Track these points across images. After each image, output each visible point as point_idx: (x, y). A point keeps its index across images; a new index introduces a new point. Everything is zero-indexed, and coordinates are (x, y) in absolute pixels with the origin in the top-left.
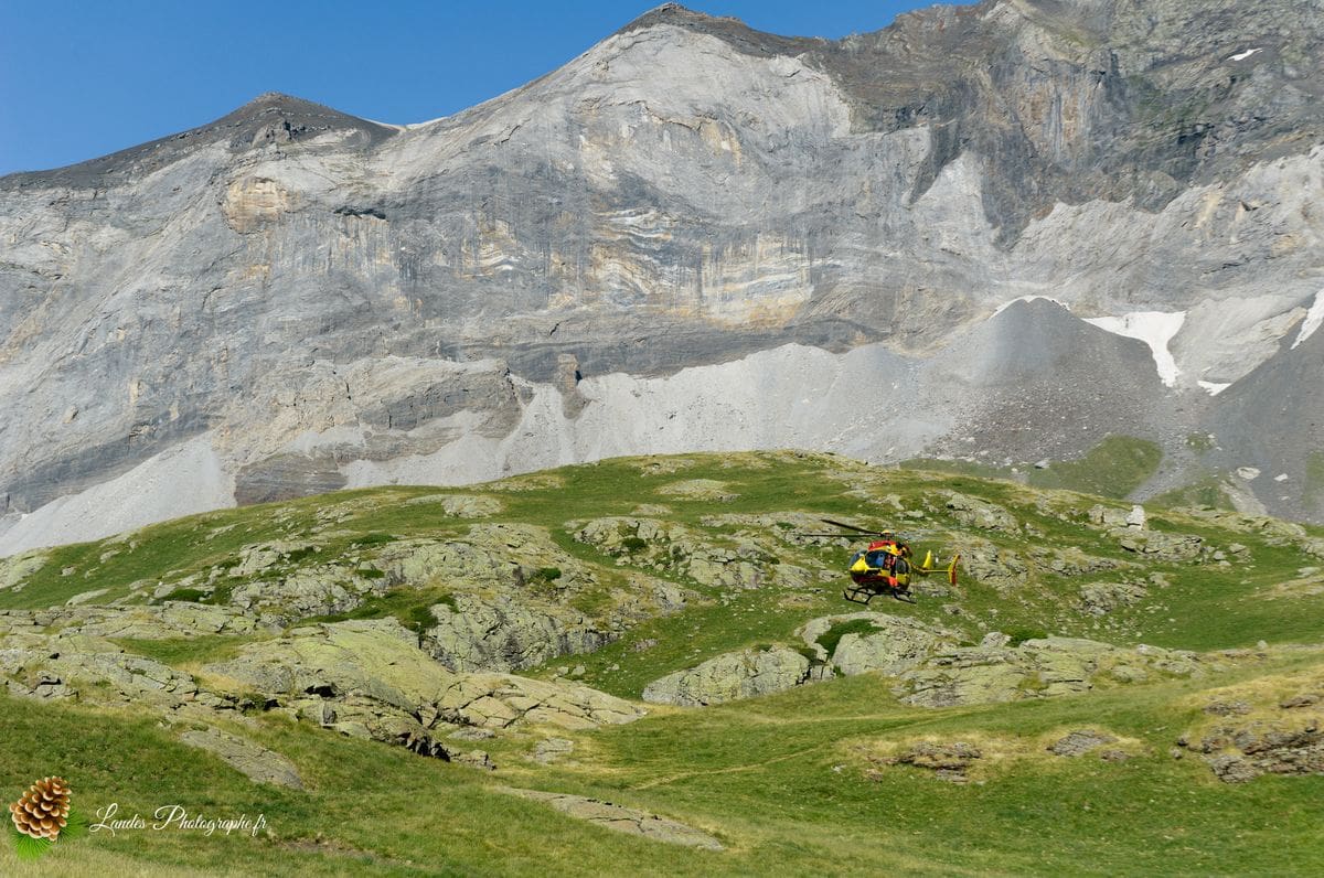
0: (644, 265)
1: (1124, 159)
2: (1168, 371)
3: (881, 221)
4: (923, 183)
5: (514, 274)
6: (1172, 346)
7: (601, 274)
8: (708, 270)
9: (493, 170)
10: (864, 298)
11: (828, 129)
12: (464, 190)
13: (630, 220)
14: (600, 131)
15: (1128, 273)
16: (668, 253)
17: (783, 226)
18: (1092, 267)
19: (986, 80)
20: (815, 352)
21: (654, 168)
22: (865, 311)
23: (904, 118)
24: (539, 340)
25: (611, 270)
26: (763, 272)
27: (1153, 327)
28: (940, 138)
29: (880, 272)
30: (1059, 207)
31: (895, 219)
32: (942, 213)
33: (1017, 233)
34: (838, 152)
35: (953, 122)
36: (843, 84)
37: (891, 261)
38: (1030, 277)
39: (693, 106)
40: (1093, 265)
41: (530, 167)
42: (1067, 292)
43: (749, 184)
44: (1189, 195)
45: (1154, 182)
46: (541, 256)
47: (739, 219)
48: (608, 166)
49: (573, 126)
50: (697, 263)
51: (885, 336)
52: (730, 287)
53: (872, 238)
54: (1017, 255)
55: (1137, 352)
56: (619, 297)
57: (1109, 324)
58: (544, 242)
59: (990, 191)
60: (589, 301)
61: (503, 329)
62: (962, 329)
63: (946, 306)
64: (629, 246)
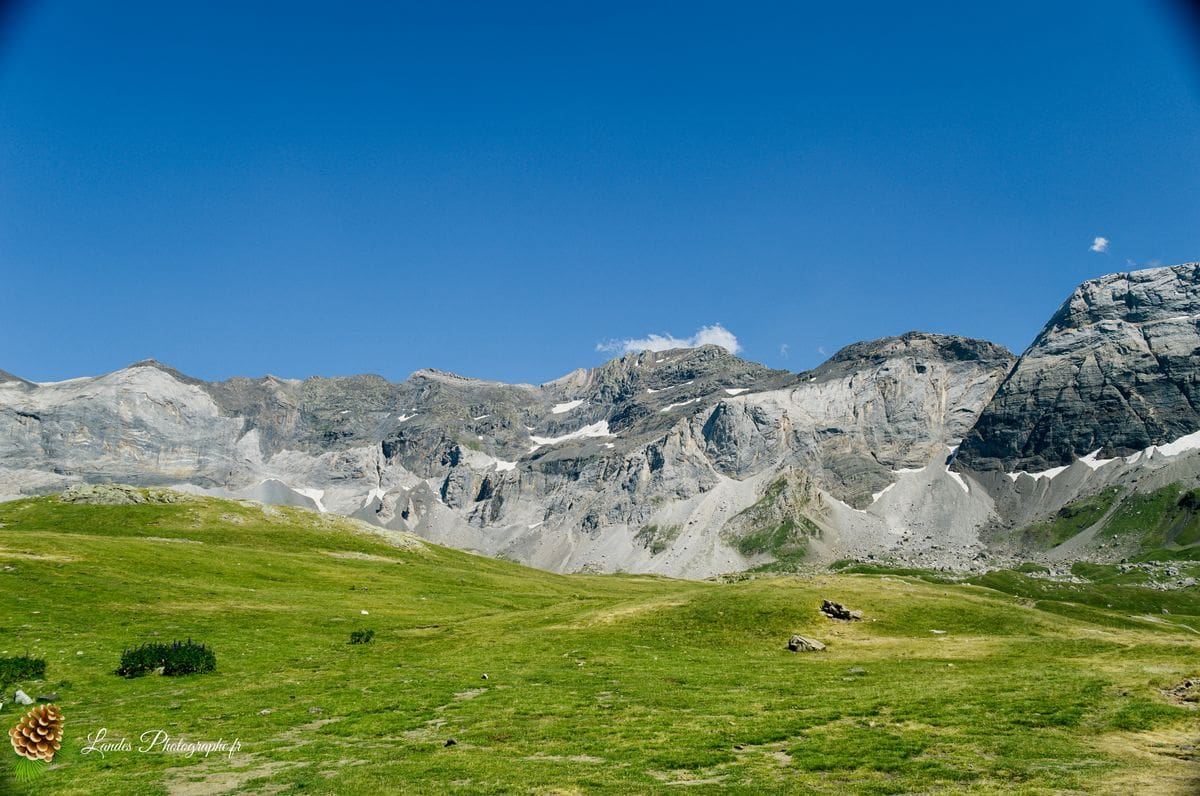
0: (138, 449)
1: (306, 438)
2: (322, 509)
3: (225, 447)
4: (241, 435)
5: (89, 446)
6: (321, 500)
7: (122, 451)
8: (162, 454)
9: (85, 408)
10: (217, 471)
11: (210, 413)
12: (73, 413)
13: (136, 433)
14: (130, 401)
15: (306, 476)
16: (149, 446)
17: (190, 444)
18: (295, 472)
19: (264, 406)
20: (197, 487)
21: (148, 417)
22: (217, 476)
23: (236, 413)
24: (96, 471)
25: (126, 450)
26: (182, 458)
27: (315, 494)
28: (248, 421)
29: (223, 464)
30: (284, 450)
31: (232, 447)
32: (246, 447)
33: (269, 457)
34: (211, 423)
35: (252, 418)
36: (215, 397)
37: (227, 461)
38: (274, 472)
39: (164, 397)
40: (293, 470)
41: (100, 409)
42: (286, 479)
43: (182, 428)
44: (328, 454)
45: (317, 447)
46: (100, 442)
47: (176, 439)
48: (130, 413)
49: (119, 398)
50: (158, 451)
51: (222, 486)
52: (169, 462)
53: (222, 452)
54: (269, 464)
55: (310, 502)
56: (127, 460)
57: (300, 491)
58: (102, 437)
59: (263, 443)
60: (115, 459)
61: (82, 466)
62: (250, 487)
63: (246, 478)
64: (133, 442)
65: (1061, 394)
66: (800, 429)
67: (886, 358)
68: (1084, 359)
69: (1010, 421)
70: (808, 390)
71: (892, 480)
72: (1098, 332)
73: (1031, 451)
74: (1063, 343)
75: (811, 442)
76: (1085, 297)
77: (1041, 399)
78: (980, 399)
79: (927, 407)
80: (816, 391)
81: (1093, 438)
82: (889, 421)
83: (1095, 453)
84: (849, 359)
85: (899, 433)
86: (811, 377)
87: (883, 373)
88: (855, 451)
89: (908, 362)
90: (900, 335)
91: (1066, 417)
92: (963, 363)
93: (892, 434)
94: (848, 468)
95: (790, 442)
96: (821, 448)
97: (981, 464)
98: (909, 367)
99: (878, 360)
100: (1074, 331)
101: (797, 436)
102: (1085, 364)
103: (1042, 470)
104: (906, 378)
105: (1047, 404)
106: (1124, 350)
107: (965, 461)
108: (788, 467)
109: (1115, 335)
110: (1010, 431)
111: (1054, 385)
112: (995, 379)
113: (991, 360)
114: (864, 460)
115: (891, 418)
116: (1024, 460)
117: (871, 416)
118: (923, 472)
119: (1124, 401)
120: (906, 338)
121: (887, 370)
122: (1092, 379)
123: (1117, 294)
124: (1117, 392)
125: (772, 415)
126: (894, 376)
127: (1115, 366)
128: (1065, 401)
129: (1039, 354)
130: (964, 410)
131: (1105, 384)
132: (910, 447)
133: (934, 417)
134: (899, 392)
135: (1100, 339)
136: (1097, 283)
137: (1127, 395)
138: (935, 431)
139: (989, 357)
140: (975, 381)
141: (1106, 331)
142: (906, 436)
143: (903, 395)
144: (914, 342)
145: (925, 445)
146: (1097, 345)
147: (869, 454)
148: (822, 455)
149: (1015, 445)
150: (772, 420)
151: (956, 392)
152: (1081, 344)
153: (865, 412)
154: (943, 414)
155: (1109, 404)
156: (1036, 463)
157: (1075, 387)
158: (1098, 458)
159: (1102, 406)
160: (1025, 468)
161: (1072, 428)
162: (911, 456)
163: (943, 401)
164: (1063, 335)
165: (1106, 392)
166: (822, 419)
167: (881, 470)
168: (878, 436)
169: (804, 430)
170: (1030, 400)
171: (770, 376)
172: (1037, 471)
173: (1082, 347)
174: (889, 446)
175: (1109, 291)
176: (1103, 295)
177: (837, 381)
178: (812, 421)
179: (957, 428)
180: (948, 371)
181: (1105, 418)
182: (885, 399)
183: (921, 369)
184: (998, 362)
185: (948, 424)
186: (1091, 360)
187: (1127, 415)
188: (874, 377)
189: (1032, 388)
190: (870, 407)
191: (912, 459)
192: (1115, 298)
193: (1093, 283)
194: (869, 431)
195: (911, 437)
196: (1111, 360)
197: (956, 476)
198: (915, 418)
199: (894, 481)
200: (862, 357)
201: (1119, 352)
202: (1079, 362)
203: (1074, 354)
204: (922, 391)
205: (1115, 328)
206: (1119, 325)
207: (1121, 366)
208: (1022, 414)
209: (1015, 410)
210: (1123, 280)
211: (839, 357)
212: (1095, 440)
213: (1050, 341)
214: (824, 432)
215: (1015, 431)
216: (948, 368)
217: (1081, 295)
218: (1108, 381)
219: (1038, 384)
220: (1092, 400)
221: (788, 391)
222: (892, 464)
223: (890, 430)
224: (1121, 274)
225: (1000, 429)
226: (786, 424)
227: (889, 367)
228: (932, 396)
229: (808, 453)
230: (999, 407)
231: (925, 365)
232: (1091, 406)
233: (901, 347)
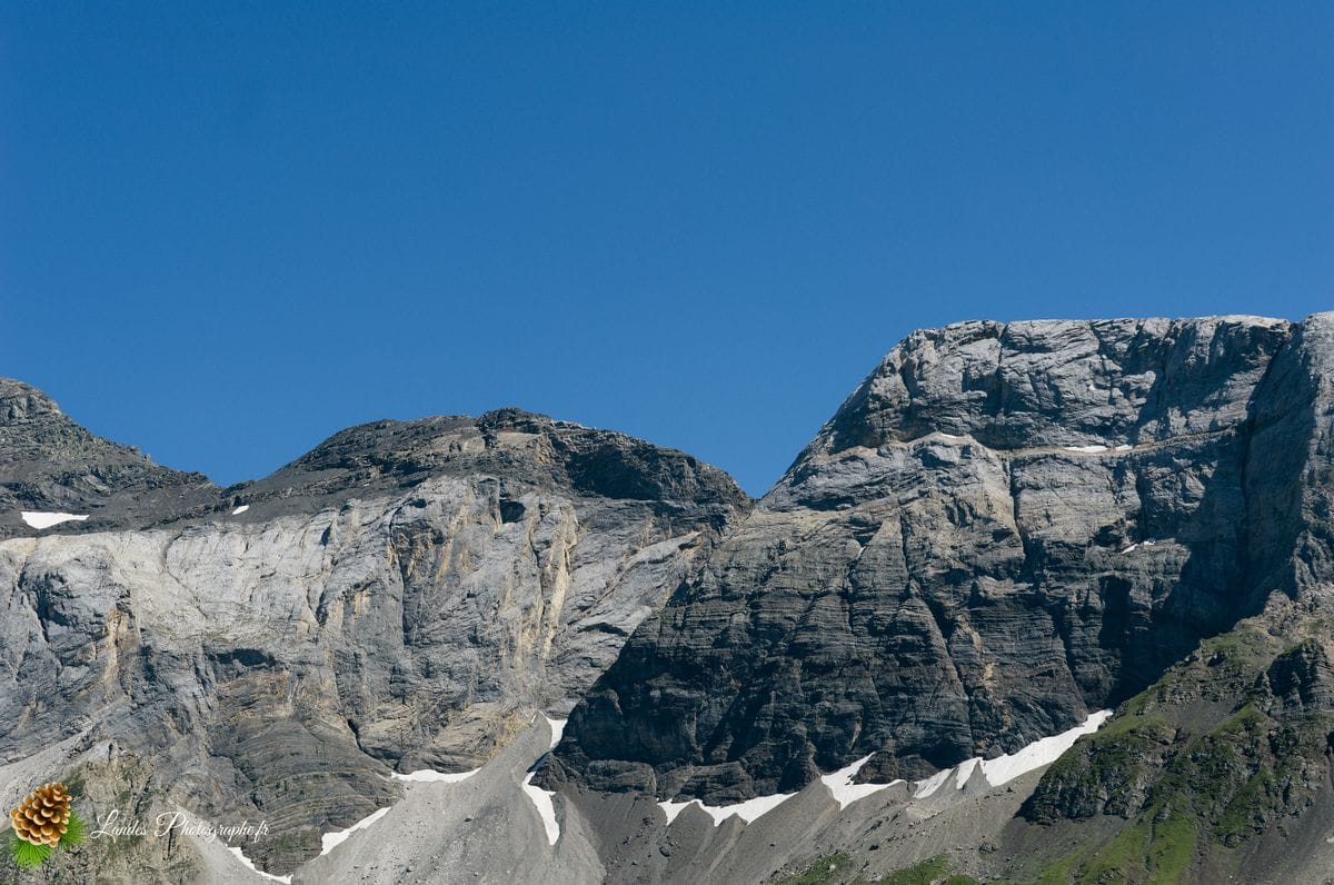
65: (810, 609)
66: (161, 644)
67: (431, 471)
68: (876, 527)
69: (687, 668)
70: (214, 537)
71: (382, 797)
72: (919, 462)
73: (722, 750)
74: (840, 482)
75: (186, 683)
76: (906, 372)
77: (765, 616)
78: (648, 602)
79: (509, 612)
80: (236, 545)
81: (858, 728)
82: (407, 642)
83: (855, 768)
84: (343, 464)
85: (428, 675)
86: (238, 503)
87: (412, 513)
88: (303, 715)
89: (481, 489)
90: (479, 415)
91: (812, 669)
92: (621, 503)
93: (410, 678)
94: (275, 757)
95: (128, 678)
96: (211, 700)
97: (608, 773)
98: (482, 500)
99: (409, 473)
100: (869, 454)
101: (148, 664)
102: (878, 538)
103: (737, 800)
104: (471, 528)
105: (775, 632)
106: (960, 515)
107: (574, 763)
108: (100, 750)
109: (953, 474)
110: (685, 693)
111: (800, 584)
112: (691, 553)
113: (688, 505)
114: (322, 739)
115: (414, 634)
116: (705, 770)
117: (363, 624)
118: (464, 786)
119: (938, 640)
120: (490, 425)
121: (421, 504)
122: (881, 580)
123: (974, 373)
124: (927, 616)
125: (90, 599)
126: (437, 522)
127: (937, 551)
128: (814, 629)
129: (786, 501)
130: (604, 628)
131: (904, 596)
132: (450, 714)
133: (524, 640)
134: (445, 567)
135: (919, 480)
136: (938, 340)
137: (948, 627)
138: (522, 675)
139: (682, 497)
140: (644, 554)
141: (932, 462)
142: (443, 683)
143: (454, 575)
144: (510, 439)
145: (485, 711)
146: (910, 495)
147: (340, 724)
148: (212, 720)
149: (692, 730)
150: (85, 615)
151: (593, 577)
152: (878, 487)
153: (349, 610)
154: (552, 634)
155: (907, 646)
156: (727, 780)
157: (844, 594)
158: (858, 779)
159: (889, 650)
160: (699, 795)
161: (816, 698)
162: (450, 738)
163: (557, 599)
164: (843, 461)
165: (905, 614)
166: (229, 620)
167: (361, 772)
168: (371, 679)
169: (172, 648)
170: (741, 618)
171: (152, 485)
172: (724, 801)
173: (880, 495)
174: (397, 708)
175: (959, 362)
176: (944, 372)
177: (294, 523)
178: (198, 624)
179: (580, 673)
180: (583, 522)
181: (893, 679)
182: (406, 581)
183: (512, 511)
184: (704, 510)
185: (559, 661)
186: (890, 530)
187: (939, 675)
188: (388, 519)
189: (751, 588)
190: (362, 601)
191: (447, 744)
192: (968, 384)
193: (930, 337)
194: (347, 664)
195: (457, 688)
196: (931, 535)
197: (542, 799)
198: (474, 640)
199: (388, 803)
200: (373, 461)
201: (951, 519)
202: (864, 531)
203: (860, 512)
204: (504, 568)
205: (955, 457)
206: (965, 450)
207: (949, 552)
208: (717, 651)
209: (703, 642)
210: (993, 341)
211: (321, 458)
212: (863, 734)
213: (815, 472)
214: (225, 658)
215: (696, 694)
216: (583, 513)
217: (898, 365)
218: (915, 587)
219: (766, 578)
220: (873, 632)
221: (161, 536)
222: (394, 757)
223: (407, 663)
224: (992, 323)
225: (663, 687)
226: (123, 629)
227: (428, 498)
228: (526, 584)
229: (173, 712)
230: (668, 630)
231: (525, 500)
232: (866, 647)
233: (474, 446)
